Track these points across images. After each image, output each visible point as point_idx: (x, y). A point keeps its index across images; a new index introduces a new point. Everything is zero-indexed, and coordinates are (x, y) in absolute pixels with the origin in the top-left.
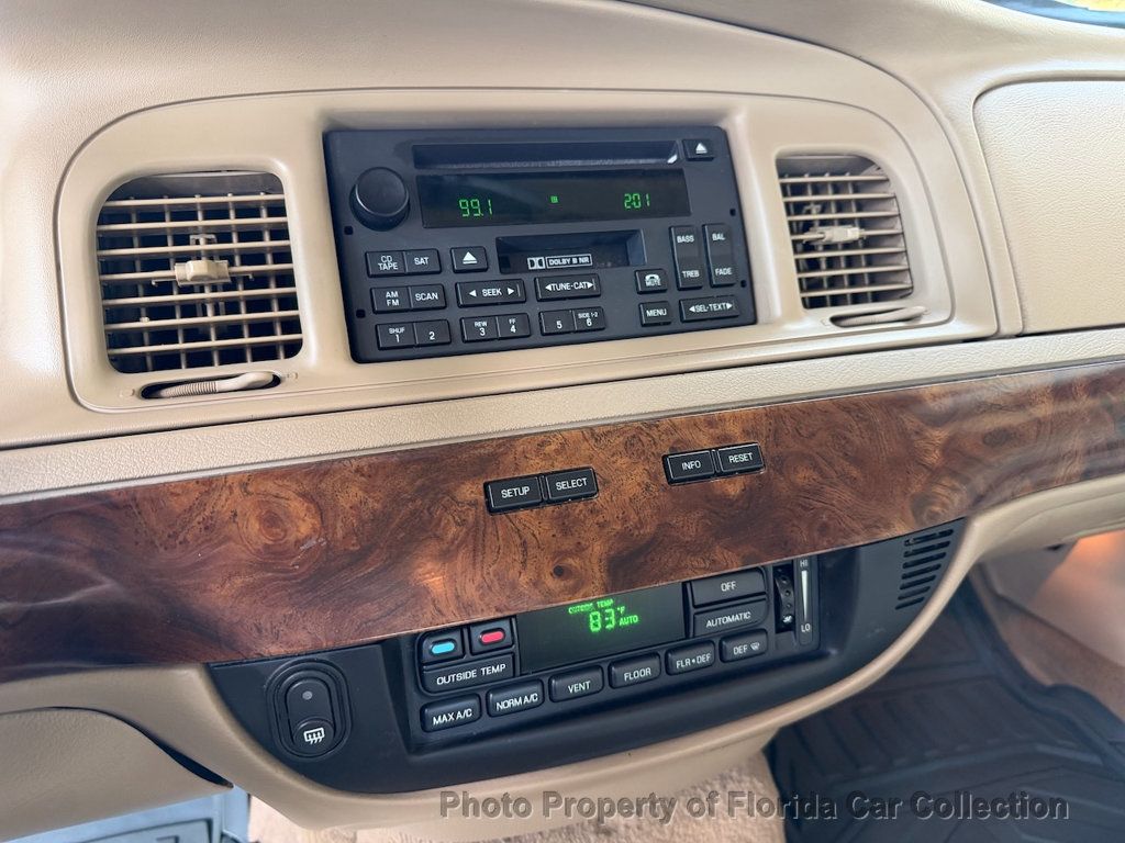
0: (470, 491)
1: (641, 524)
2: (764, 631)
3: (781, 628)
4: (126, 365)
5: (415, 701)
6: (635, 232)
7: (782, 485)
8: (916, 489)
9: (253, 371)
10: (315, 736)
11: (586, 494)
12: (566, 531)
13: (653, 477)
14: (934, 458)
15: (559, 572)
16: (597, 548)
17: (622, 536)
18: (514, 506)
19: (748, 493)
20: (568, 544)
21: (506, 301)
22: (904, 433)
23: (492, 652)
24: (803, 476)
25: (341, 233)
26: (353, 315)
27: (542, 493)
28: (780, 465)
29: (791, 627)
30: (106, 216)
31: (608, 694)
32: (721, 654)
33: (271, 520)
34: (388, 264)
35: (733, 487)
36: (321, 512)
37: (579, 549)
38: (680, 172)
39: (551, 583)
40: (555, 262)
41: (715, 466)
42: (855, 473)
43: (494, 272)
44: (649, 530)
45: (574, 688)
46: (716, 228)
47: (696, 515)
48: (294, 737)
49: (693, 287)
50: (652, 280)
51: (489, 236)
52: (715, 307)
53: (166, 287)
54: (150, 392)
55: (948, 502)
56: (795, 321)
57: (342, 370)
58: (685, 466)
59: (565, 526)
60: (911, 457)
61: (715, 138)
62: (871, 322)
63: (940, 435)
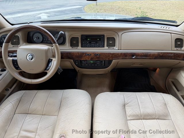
0: (85, 54)
1: (93, 57)
3: (101, 64)
4: (71, 46)
5: (82, 64)
7: (101, 56)
9: (77, 47)
11: (90, 55)
13: (94, 55)
16: (90, 58)
21: (89, 45)
22: (109, 54)
23: (85, 62)
25: (81, 40)
26: (81, 45)
27: (88, 55)
28: (101, 55)
30: (71, 39)
31: (91, 66)
32: (98, 65)
33: (76, 54)
34: (83, 42)
35: (98, 56)
38: (101, 38)
39: (88, 59)
40: (93, 43)
41: (97, 55)
42: (105, 56)
45: (89, 65)
47: (95, 57)
48: (76, 63)
49: (100, 45)
51: (89, 41)
53: (73, 43)
54: (72, 48)
55: (111, 59)
56: (106, 47)
57: (80, 48)
58: (96, 55)
59: (89, 56)
60: (109, 56)
61: (104, 36)
62: (111, 48)
63: (111, 55)
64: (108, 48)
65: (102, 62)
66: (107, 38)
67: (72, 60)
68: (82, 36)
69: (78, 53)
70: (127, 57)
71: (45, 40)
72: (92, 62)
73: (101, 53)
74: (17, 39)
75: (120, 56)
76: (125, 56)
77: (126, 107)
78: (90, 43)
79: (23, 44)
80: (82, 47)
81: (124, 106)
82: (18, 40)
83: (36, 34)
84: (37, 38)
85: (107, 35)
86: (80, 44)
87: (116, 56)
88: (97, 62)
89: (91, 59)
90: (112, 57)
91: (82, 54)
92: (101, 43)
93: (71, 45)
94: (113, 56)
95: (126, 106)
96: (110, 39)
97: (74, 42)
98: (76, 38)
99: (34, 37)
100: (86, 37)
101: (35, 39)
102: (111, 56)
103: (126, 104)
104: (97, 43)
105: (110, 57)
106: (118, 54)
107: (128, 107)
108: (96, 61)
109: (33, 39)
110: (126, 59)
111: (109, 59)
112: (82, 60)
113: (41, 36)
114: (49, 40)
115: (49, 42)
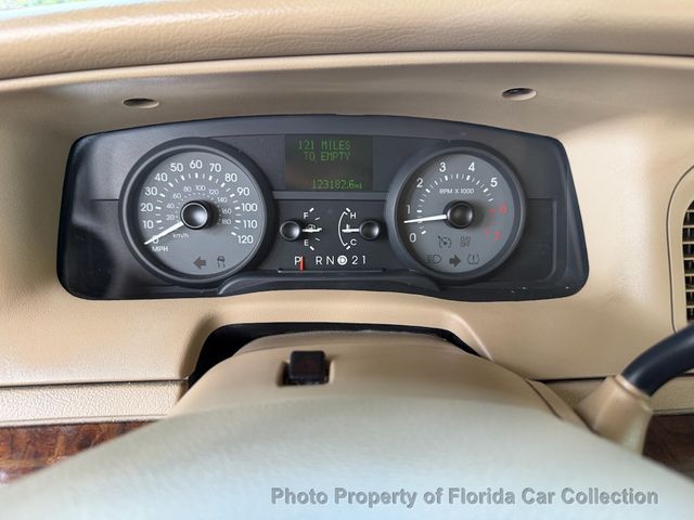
30: (688, 219)
83: (176, 167)
99: (147, 207)
101: (163, 232)
113: (241, 191)
114: (347, 237)
115: (342, 260)
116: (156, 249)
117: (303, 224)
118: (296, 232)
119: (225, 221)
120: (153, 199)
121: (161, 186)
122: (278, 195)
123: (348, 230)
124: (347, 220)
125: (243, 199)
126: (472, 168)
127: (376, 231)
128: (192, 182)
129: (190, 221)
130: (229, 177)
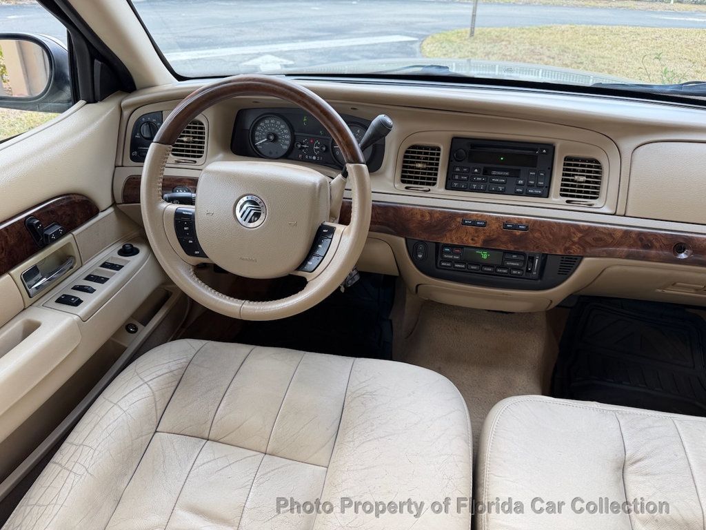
0: (459, 220)
1: (493, 235)
2: (522, 270)
3: (527, 271)
4: (403, 182)
5: (440, 259)
6: (520, 170)
7: (530, 236)
8: (567, 245)
9: (426, 188)
10: (420, 256)
11: (484, 226)
12: (476, 232)
13: (500, 226)
14: (576, 239)
15: (472, 239)
16: (482, 238)
17: (488, 236)
18: (468, 224)
19: (521, 235)
20: (476, 235)
21: (482, 181)
22: (569, 231)
23: (457, 254)
24: (537, 235)
25: (450, 161)
26: (448, 179)
27: (474, 223)
28: (532, 231)
29: (530, 271)
30: (407, 152)
31: (480, 271)
32: (509, 272)
33: (422, 216)
34: (458, 169)
35: (518, 233)
36: (431, 217)
37: (478, 236)
38: (537, 157)
39: (470, 241)
40: (499, 173)
41: (516, 227)
42: (551, 237)
43: (481, 175)
44: (494, 237)
45: (472, 267)
46: (542, 172)
47: (506, 237)
48: (417, 255)
49: (532, 186)
50: (521, 182)
51: (482, 166)
52: (536, 192)
53: (414, 167)
54: (407, 188)
55: (576, 251)
56: (556, 199)
57: (442, 190)
58: (508, 226)
59: (476, 231)
60: (569, 237)
61: (551, 148)
62: (579, 204)
63: (580, 235)
64: (568, 202)
65: (532, 259)
66: (567, 159)
67: (403, 240)
68: (455, 140)
69: (431, 213)
70: (653, 252)
71: (302, 148)
72: (485, 255)
73: (535, 222)
74: (196, 133)
75: (619, 244)
76: (643, 243)
77: (630, 478)
78: (486, 172)
79: (215, 154)
80: (446, 188)
81: (622, 468)
82: (199, 138)
83: (267, 121)
84: (272, 138)
85: (566, 145)
86: (441, 177)
87: (601, 239)
88: (507, 256)
89: (485, 241)
90: (583, 244)
91: (447, 220)
92: (537, 177)
93: (402, 176)
94: (589, 239)
95: (629, 469)
96: (577, 165)
97: (419, 165)
98: (427, 148)
99: (257, 133)
100: (473, 146)
101: (261, 141)
102: (580, 238)
103: (628, 463)
104: (515, 174)
105: (574, 243)
106: (611, 233)
107: (641, 479)
108: (506, 252)
109: (254, 142)
110: (645, 258)
111: (566, 249)
112: (445, 241)
113: (285, 131)
114: (316, 149)
115: (314, 158)
116: (258, 147)
117: (302, 144)
118: (299, 146)
119: (280, 141)
120: (259, 131)
121: (262, 127)
122: (295, 134)
123: (317, 148)
124: (317, 145)
125: (285, 134)
126: (358, 131)
127: (324, 149)
128: (270, 127)
129: (268, 138)
130: (282, 126)
